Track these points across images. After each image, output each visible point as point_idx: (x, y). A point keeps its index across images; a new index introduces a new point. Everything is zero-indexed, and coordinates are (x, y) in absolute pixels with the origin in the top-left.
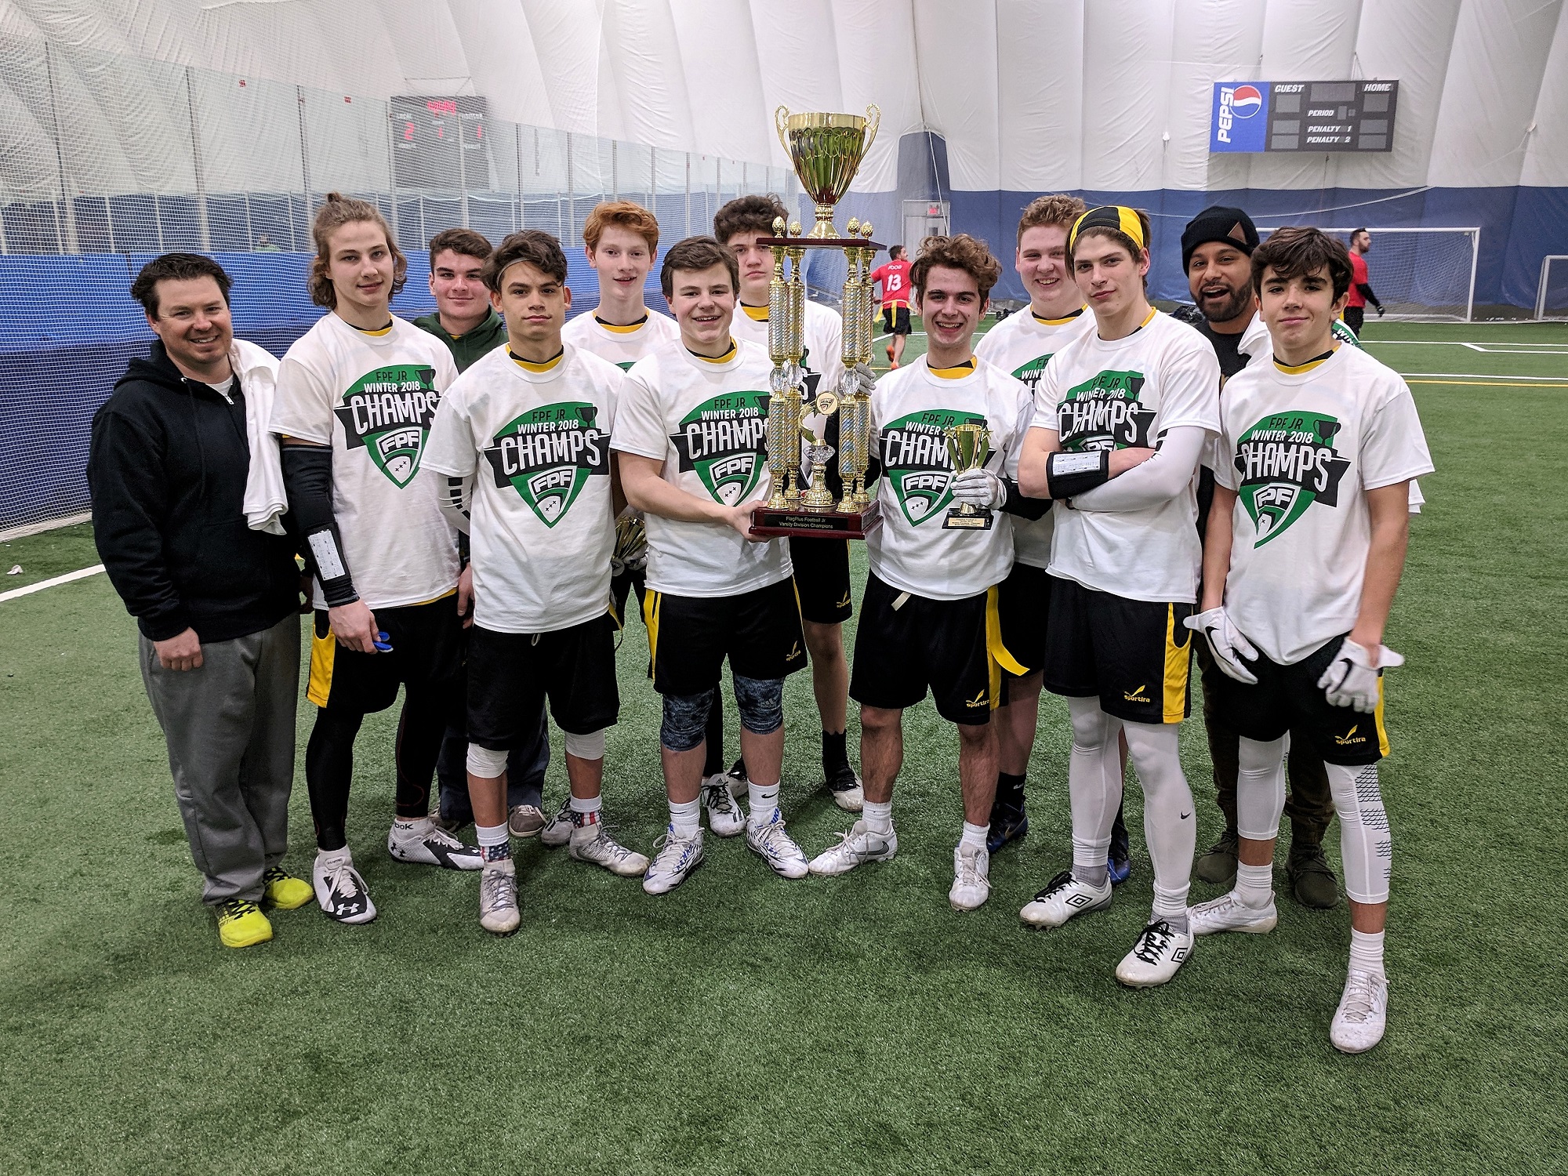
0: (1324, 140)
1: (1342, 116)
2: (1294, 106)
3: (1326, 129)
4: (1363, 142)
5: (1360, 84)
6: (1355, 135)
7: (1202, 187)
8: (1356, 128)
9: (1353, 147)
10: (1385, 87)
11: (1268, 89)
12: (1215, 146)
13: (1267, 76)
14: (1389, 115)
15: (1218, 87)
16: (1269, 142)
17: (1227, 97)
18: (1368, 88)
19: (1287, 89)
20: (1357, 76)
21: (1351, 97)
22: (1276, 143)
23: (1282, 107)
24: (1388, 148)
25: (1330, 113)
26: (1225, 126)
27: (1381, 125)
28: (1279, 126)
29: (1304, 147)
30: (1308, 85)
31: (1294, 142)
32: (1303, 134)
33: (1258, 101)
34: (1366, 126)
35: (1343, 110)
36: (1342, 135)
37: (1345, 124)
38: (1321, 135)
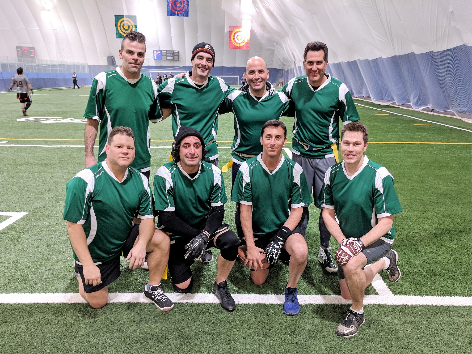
0: (170, 59)
1: (172, 55)
2: (165, 54)
3: (170, 57)
4: (175, 59)
5: (174, 51)
6: (174, 58)
7: (154, 65)
8: (174, 57)
9: (174, 60)
10: (177, 52)
11: (161, 51)
12: (154, 59)
13: (161, 49)
14: (178, 55)
15: (154, 51)
16: (162, 59)
17: (155, 52)
18: (175, 52)
19: (164, 51)
20: (173, 50)
21: (172, 53)
22: (163, 59)
23: (163, 54)
24: (179, 60)
25: (170, 55)
26: (156, 56)
27: (177, 57)
28: (163, 56)
29: (167, 60)
30: (166, 51)
31: (165, 59)
32: (167, 58)
33: (160, 53)
34: (175, 57)
35: (172, 54)
36: (172, 58)
37: (172, 57)
38: (169, 58)
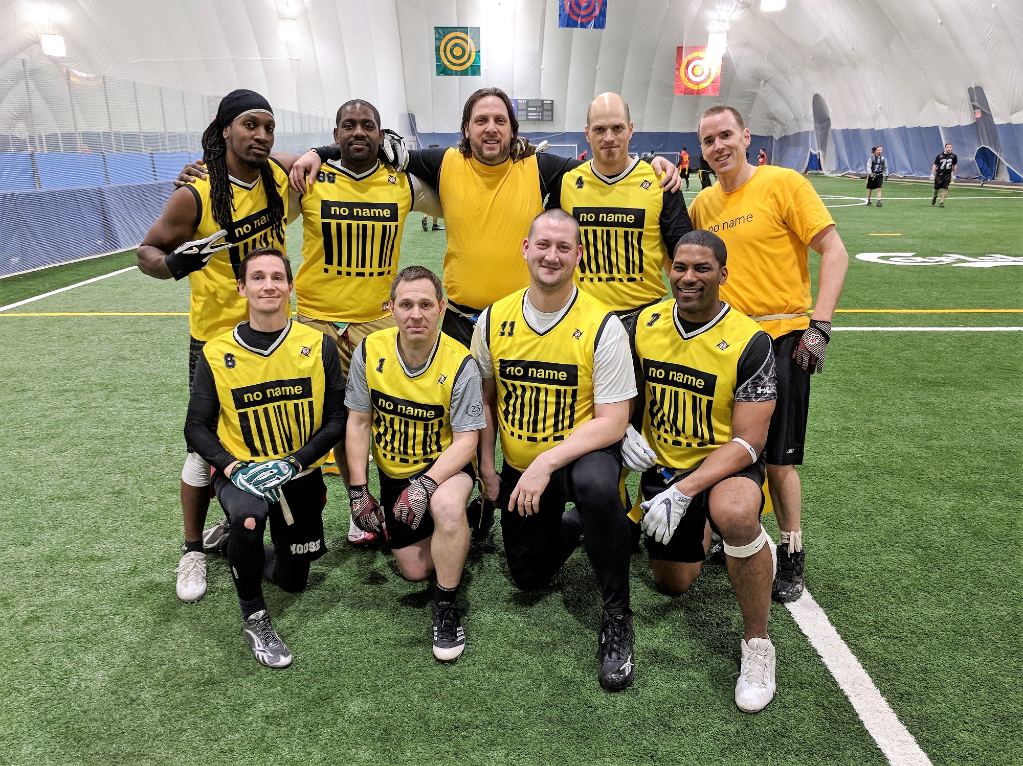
0: (534, 117)
1: (538, 110)
2: (524, 107)
3: (534, 114)
4: (545, 118)
5: (542, 101)
6: (542, 116)
8: (542, 114)
9: (542, 120)
10: (550, 102)
14: (552, 110)
18: (545, 102)
19: (522, 100)
20: (541, 98)
21: (540, 105)
23: (520, 107)
24: (552, 120)
25: (535, 109)
27: (550, 113)
29: (528, 120)
30: (528, 100)
31: (525, 118)
32: (527, 116)
34: (546, 113)
35: (538, 108)
36: (539, 116)
37: (539, 112)
38: (532, 116)
